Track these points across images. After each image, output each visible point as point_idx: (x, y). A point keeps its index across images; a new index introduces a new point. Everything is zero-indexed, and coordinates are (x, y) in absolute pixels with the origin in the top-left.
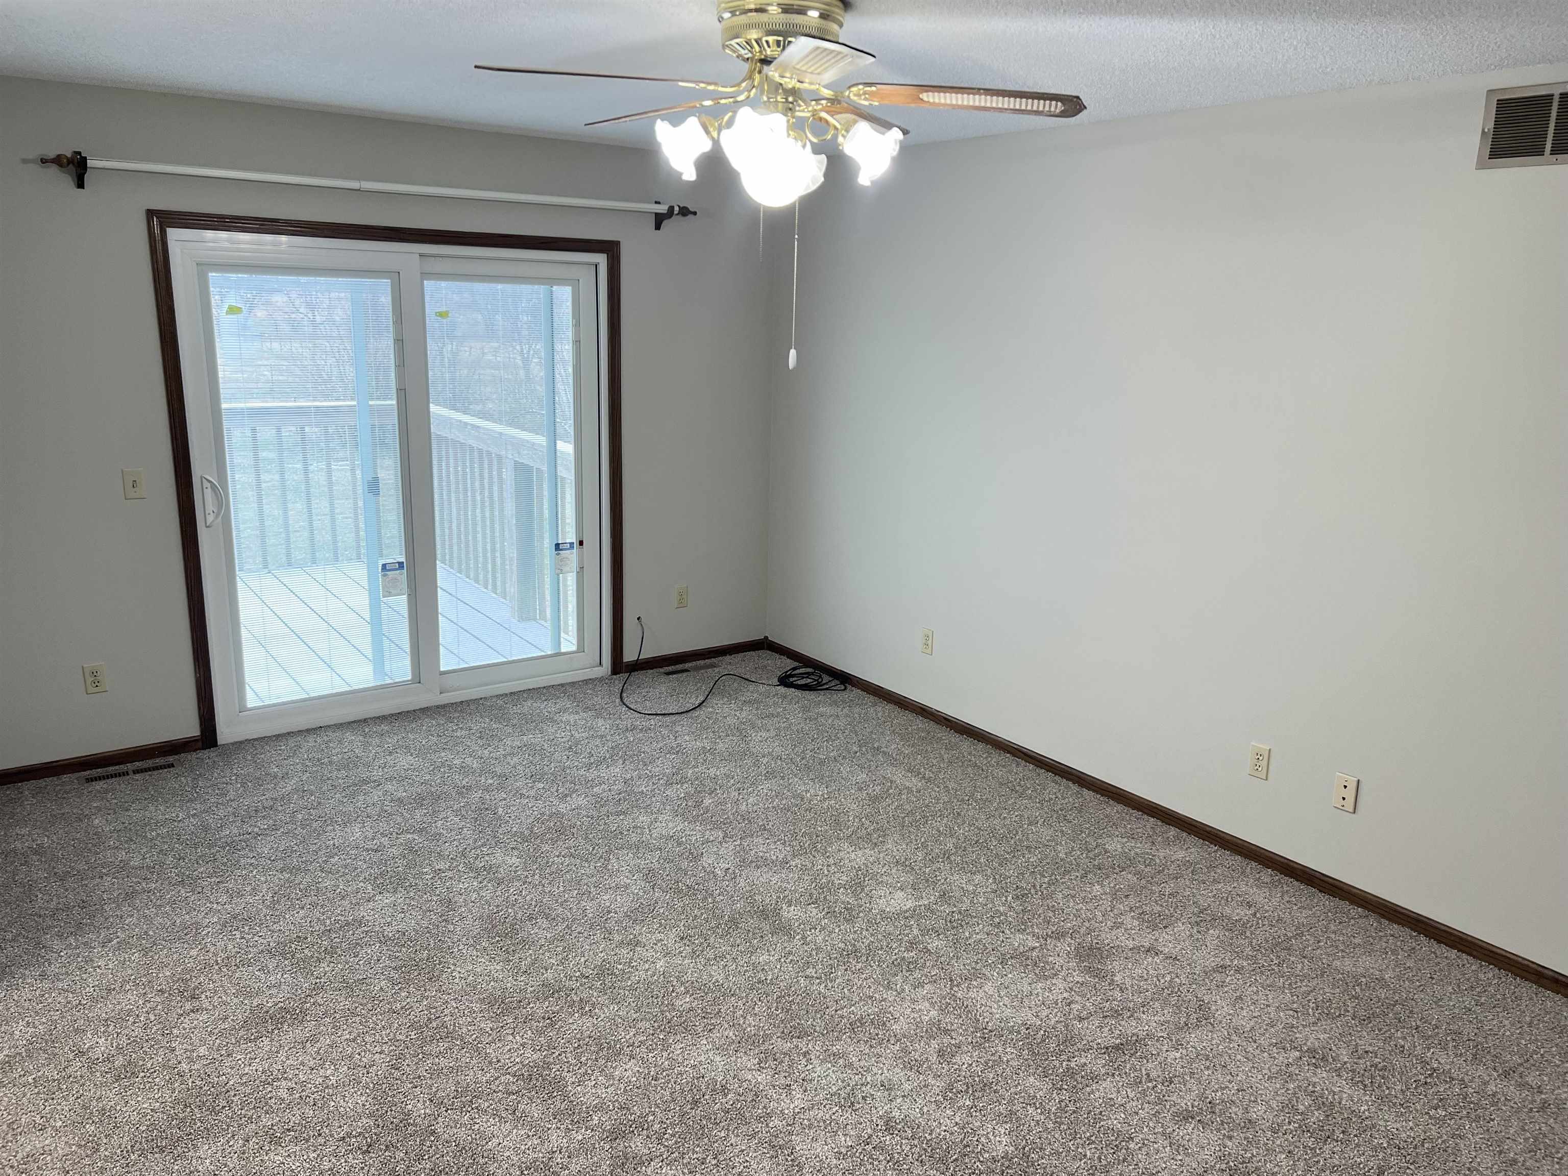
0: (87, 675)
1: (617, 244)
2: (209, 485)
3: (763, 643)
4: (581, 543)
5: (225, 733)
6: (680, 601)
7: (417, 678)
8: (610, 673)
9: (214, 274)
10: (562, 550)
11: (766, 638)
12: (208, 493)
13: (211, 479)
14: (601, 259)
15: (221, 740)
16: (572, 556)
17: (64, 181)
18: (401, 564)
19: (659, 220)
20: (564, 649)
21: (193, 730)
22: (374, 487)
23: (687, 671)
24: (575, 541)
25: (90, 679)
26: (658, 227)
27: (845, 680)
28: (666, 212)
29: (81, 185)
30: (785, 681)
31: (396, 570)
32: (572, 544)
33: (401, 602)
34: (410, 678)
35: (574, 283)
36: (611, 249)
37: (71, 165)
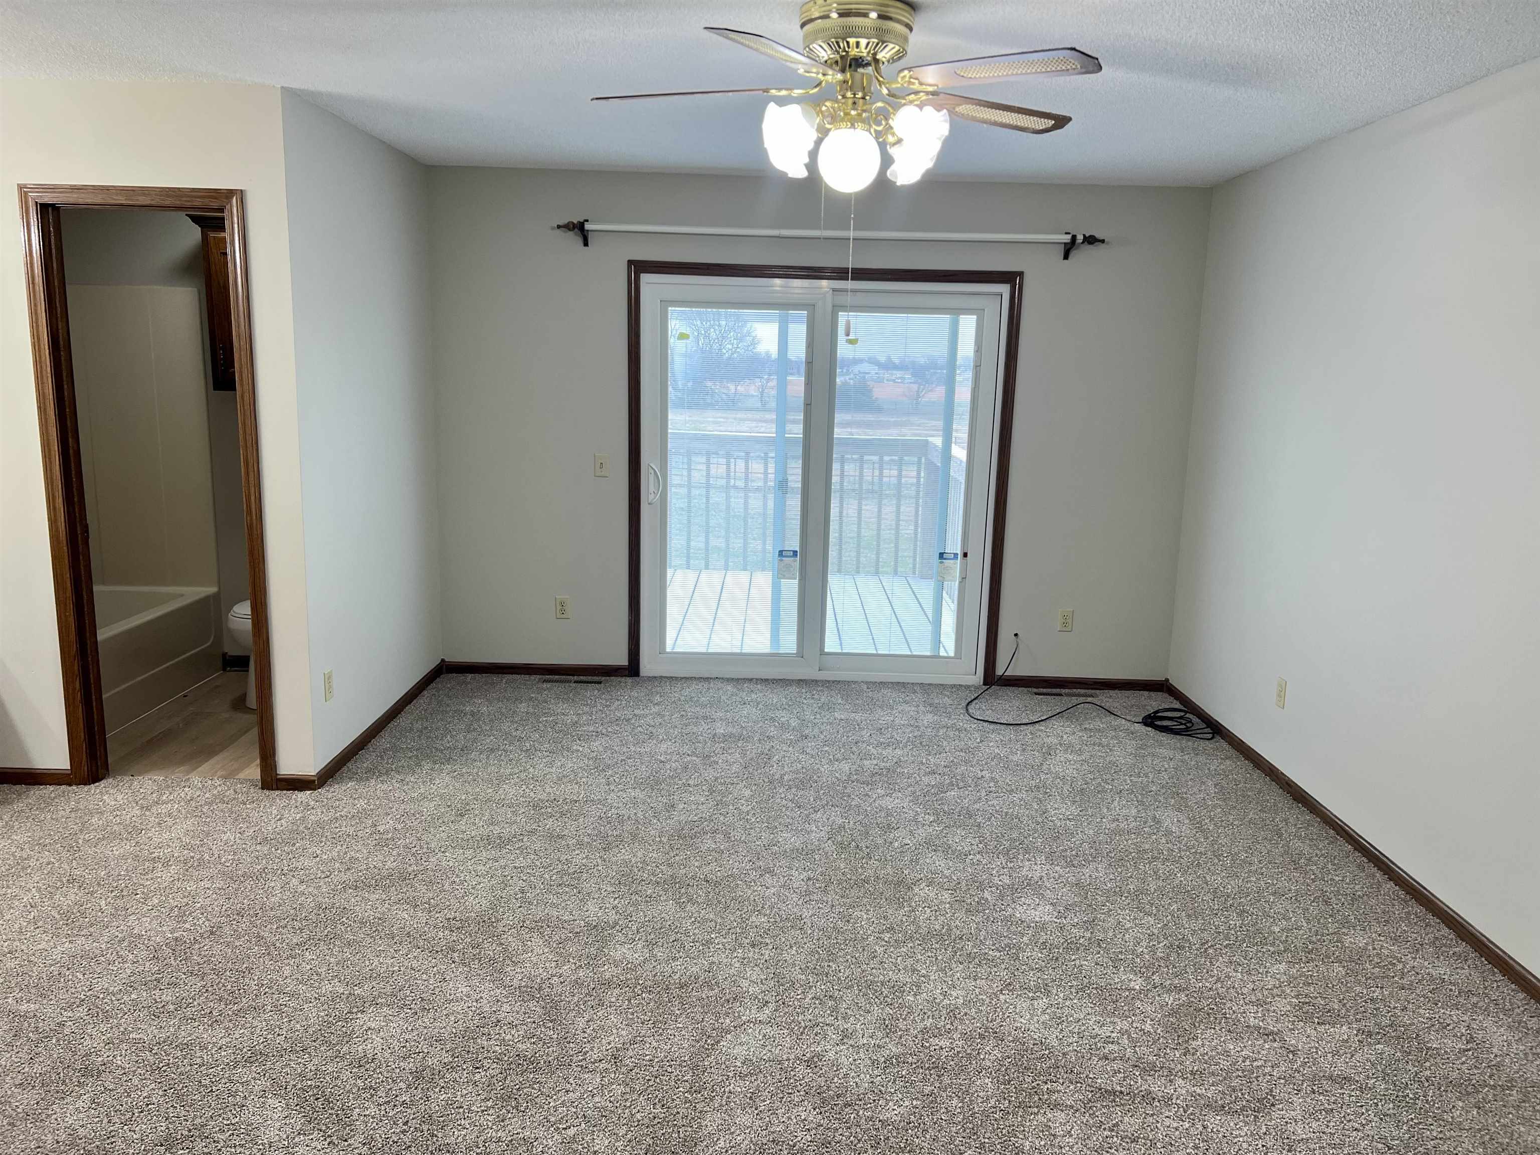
0: (558, 605)
1: (1021, 274)
2: (652, 472)
3: (1162, 685)
4: (965, 555)
5: (647, 666)
6: (1065, 624)
7: (800, 654)
8: (982, 683)
9: (673, 309)
10: (945, 559)
11: (1167, 680)
12: (652, 477)
13: (654, 467)
14: (1004, 289)
15: (642, 674)
16: (956, 566)
17: (574, 239)
18: (795, 552)
19: (1068, 250)
20: (942, 653)
21: (622, 659)
22: (783, 485)
23: (1060, 695)
24: (959, 552)
25: (559, 607)
26: (1066, 257)
27: (1216, 730)
28: (1069, 241)
29: (586, 244)
30: (1150, 721)
31: (791, 557)
32: (956, 555)
33: (791, 587)
34: (795, 652)
35: (979, 312)
36: (1011, 278)
37: (576, 230)
